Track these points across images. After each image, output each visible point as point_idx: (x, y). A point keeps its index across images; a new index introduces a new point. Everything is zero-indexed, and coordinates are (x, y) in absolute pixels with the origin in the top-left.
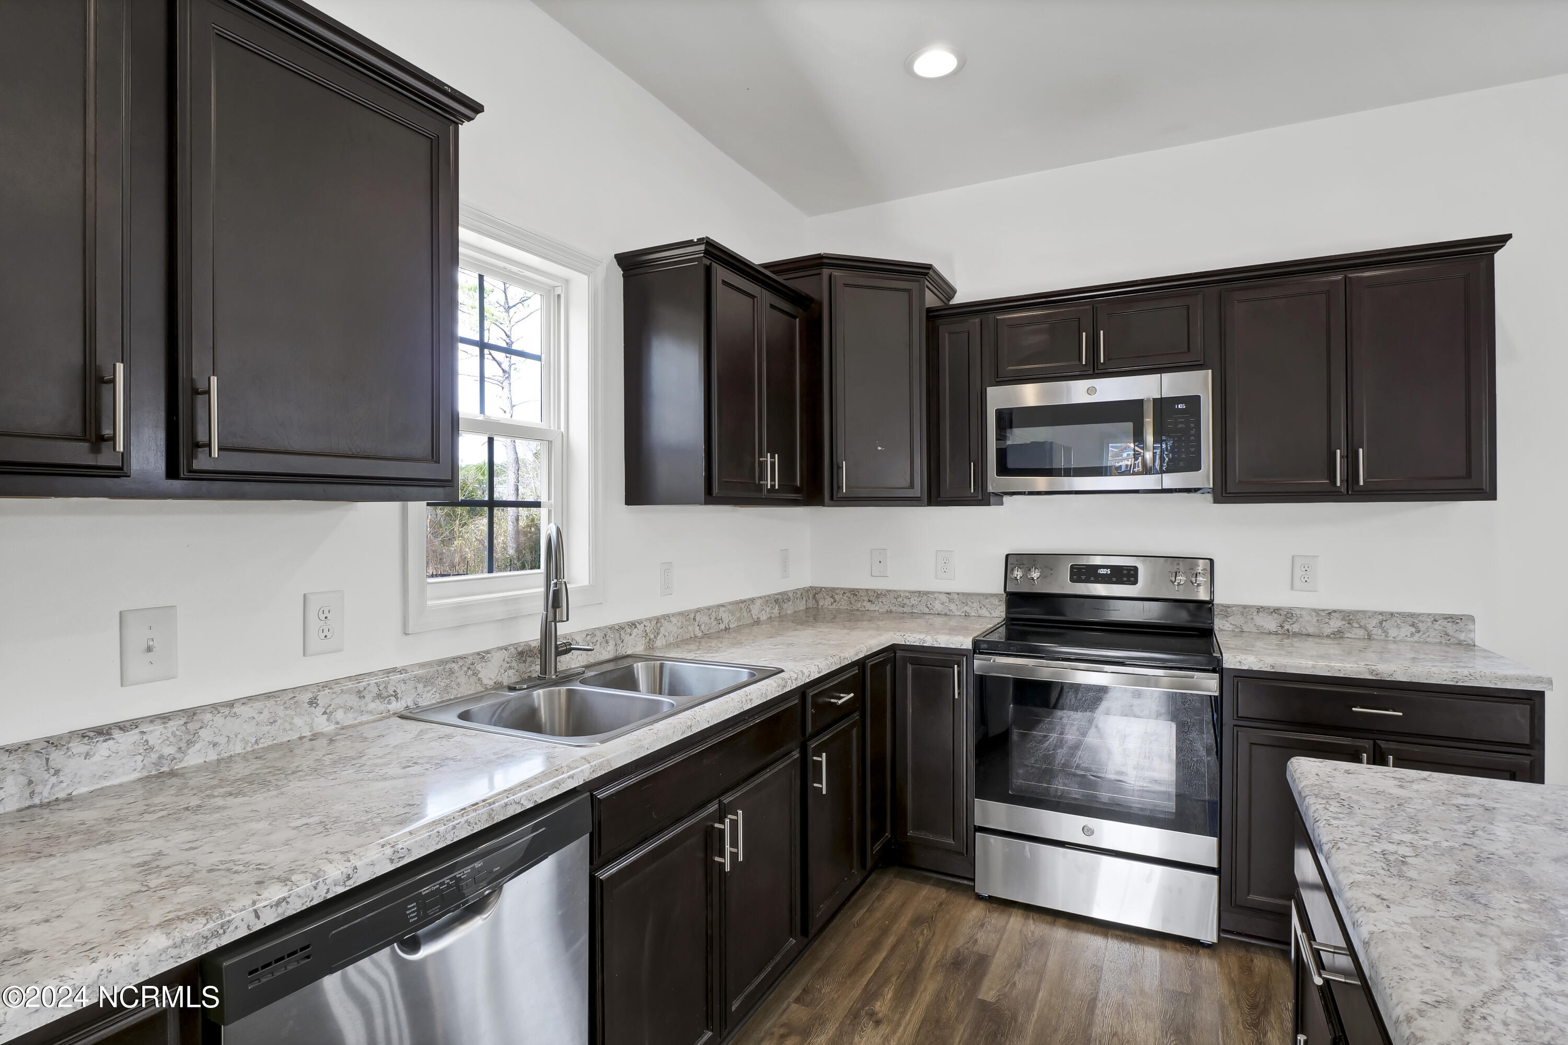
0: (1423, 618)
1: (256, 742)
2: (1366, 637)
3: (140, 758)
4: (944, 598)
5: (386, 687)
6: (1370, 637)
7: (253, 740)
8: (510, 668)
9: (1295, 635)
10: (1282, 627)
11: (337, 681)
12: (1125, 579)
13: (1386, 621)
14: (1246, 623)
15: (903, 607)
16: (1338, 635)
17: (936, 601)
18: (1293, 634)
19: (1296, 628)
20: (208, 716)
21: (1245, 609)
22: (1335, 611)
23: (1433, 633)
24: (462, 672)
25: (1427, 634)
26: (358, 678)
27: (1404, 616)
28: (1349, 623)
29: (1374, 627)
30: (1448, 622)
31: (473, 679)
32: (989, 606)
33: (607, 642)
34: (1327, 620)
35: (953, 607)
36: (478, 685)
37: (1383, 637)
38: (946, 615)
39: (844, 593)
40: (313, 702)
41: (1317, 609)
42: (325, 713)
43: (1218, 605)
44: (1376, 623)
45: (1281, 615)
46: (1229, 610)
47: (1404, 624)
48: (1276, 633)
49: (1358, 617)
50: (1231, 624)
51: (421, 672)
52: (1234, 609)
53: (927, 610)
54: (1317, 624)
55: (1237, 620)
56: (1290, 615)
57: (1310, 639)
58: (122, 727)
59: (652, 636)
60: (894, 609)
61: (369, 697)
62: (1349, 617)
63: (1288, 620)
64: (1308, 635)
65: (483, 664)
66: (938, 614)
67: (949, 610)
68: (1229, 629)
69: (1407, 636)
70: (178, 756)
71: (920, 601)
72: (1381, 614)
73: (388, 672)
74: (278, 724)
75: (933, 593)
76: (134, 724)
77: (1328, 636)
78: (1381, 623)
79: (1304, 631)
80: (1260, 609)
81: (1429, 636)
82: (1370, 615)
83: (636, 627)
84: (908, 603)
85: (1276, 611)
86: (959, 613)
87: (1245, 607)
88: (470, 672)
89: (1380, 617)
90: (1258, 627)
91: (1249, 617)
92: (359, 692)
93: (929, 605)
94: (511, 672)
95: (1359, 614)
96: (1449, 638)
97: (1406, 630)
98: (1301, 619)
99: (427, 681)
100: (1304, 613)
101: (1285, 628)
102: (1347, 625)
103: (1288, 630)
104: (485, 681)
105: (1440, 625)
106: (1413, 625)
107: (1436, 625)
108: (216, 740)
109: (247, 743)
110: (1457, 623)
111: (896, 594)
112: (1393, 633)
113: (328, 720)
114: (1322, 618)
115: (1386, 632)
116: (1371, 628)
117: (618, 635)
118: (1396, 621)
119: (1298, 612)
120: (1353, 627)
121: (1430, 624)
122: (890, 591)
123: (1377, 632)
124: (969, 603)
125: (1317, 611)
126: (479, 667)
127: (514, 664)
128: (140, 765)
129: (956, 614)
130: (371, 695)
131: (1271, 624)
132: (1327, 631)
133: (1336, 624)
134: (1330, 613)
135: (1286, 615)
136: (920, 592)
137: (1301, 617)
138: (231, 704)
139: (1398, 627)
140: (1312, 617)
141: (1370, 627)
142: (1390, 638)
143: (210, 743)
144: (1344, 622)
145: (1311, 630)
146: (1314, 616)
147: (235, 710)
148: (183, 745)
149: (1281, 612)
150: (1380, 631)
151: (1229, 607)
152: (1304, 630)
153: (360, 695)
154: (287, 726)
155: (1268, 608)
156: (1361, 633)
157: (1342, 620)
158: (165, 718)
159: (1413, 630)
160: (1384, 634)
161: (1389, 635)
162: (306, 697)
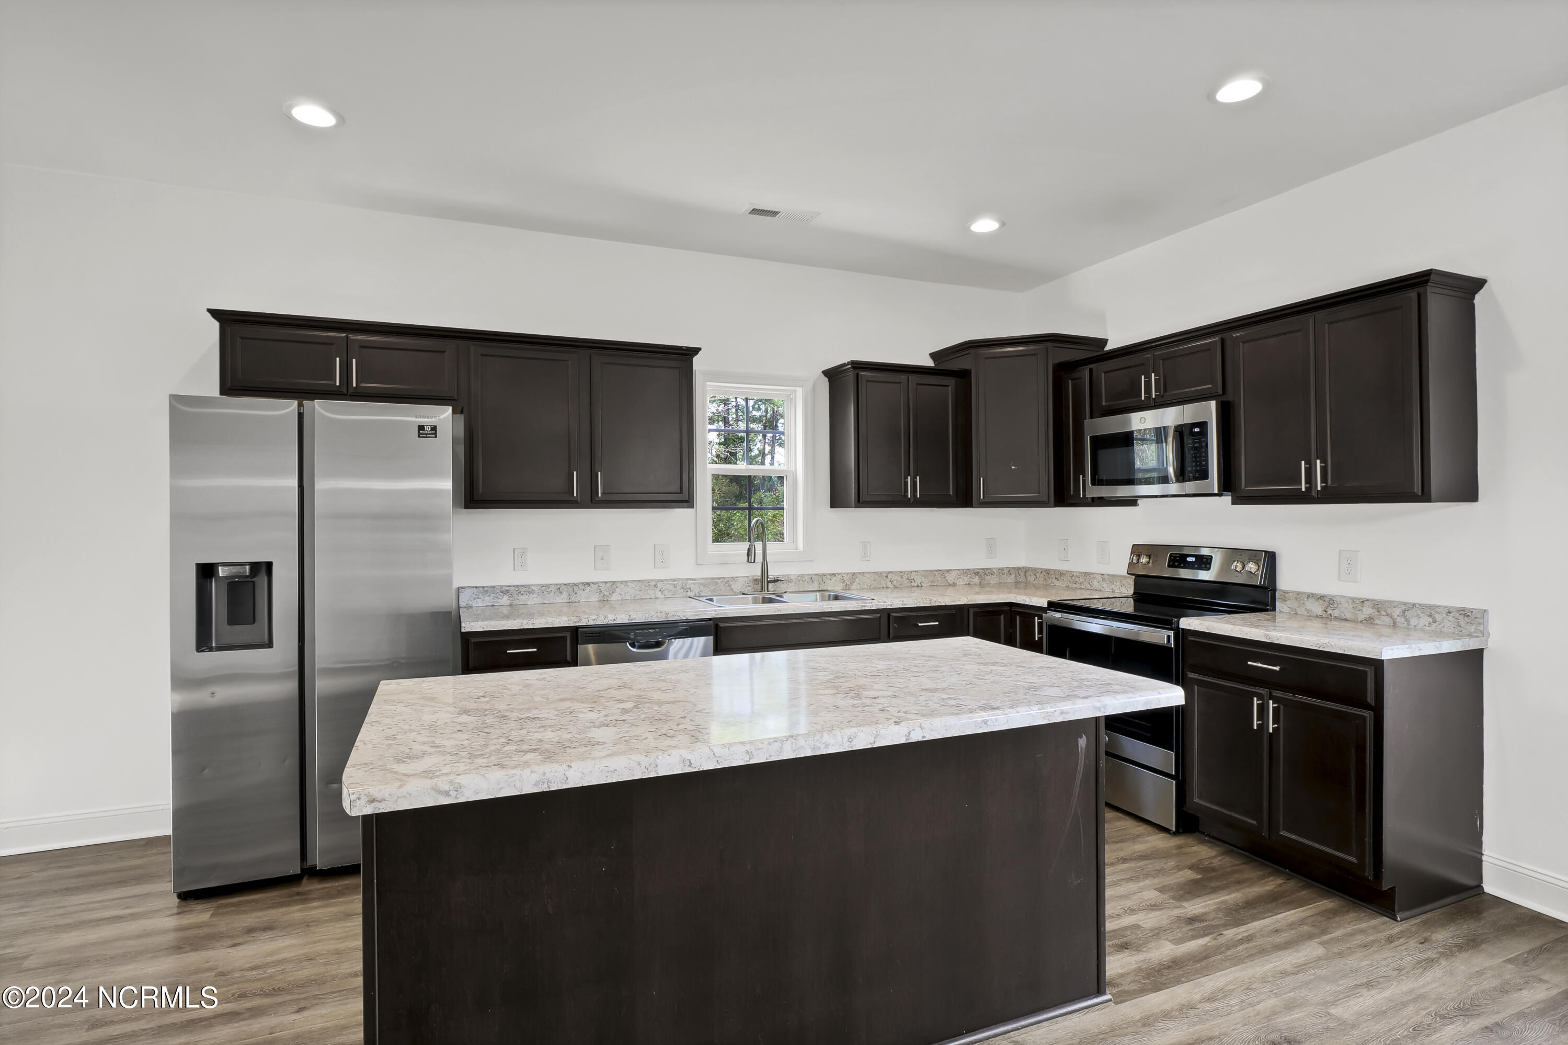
0: (1439, 610)
1: (635, 597)
2: (1392, 625)
3: (598, 594)
4: (1099, 577)
5: (686, 585)
6: (1395, 625)
7: (634, 596)
8: (749, 586)
9: (1336, 618)
10: (1326, 611)
11: (666, 580)
12: (1203, 566)
13: (1408, 610)
14: (1299, 607)
15: (1075, 584)
16: (1369, 621)
17: (1095, 580)
18: (1334, 618)
19: (1336, 613)
20: (619, 584)
21: (1299, 595)
22: (1368, 600)
23: (1447, 624)
24: (723, 584)
25: (1443, 624)
26: (674, 580)
27: (1423, 606)
28: (1378, 611)
29: (1398, 616)
30: (1460, 614)
31: (729, 588)
32: (1127, 586)
33: (813, 582)
34: (1361, 608)
35: (1105, 585)
36: (731, 591)
37: (1405, 625)
38: (1100, 591)
39: (1042, 572)
40: (656, 586)
41: (1353, 598)
42: (660, 591)
43: (1280, 590)
44: (1400, 612)
45: (1325, 601)
46: (1286, 595)
47: (1423, 614)
48: (1321, 617)
49: (1385, 606)
50: (1288, 607)
51: (702, 581)
52: (1290, 594)
53: (1089, 587)
54: (1353, 611)
55: (1291, 603)
56: (1332, 601)
57: (1347, 624)
58: (594, 583)
59: (848, 583)
60: (1070, 585)
61: (678, 588)
62: (1378, 606)
63: (1331, 606)
64: (1346, 620)
65: (734, 582)
66: (1096, 590)
67: (1103, 587)
68: (1287, 611)
69: (1425, 625)
70: (610, 596)
71: (1085, 580)
72: (1405, 604)
73: (687, 579)
74: (642, 591)
75: (1093, 574)
76: (597, 583)
77: (1361, 622)
78: (1404, 612)
79: (1343, 617)
80: (1310, 596)
81: (1444, 627)
82: (1395, 604)
83: (835, 576)
84: (1078, 580)
85: (1321, 598)
86: (1108, 590)
87: (1299, 593)
88: (726, 585)
89: (1403, 607)
90: (1308, 611)
91: (1301, 602)
92: (674, 585)
93: (1090, 583)
94: (749, 588)
95: (1387, 604)
96: (1461, 629)
97: (1425, 620)
98: (1340, 606)
99: (705, 586)
100: (1343, 600)
101: (1329, 613)
102: (1376, 613)
103: (1330, 615)
104: (735, 590)
105: (1454, 617)
106: (1430, 616)
107: (1450, 617)
108: (621, 593)
109: (631, 596)
110: (1468, 616)
111: (1071, 574)
112: (1413, 622)
113: (662, 593)
114: (1357, 605)
115: (1407, 621)
116: (1396, 617)
117: (821, 579)
118: (1416, 612)
119: (1338, 599)
120: (1381, 615)
121: (1445, 615)
122: (1068, 571)
123: (1401, 620)
124: (1115, 582)
125: (1353, 600)
126: (731, 583)
127: (751, 584)
128: (598, 596)
129: (1107, 590)
130: (680, 587)
131: (1317, 608)
132: (1361, 617)
133: (1368, 611)
134: (1363, 602)
135: (1328, 601)
136: (1085, 573)
137: (1341, 604)
138: (627, 582)
139: (1418, 617)
140: (1349, 604)
141: (1395, 615)
142: (1411, 627)
143: (619, 593)
144: (1374, 610)
145: (1348, 616)
146: (1350, 603)
147: (628, 584)
148: (611, 592)
149: (1325, 598)
150: (1403, 619)
151: (1287, 593)
152: (1343, 615)
153: (675, 586)
154: (646, 593)
155: (1317, 595)
156: (1388, 620)
157: (1373, 608)
158: (606, 583)
159: (1431, 620)
160: (1406, 623)
161: (1411, 624)
162: (653, 583)
